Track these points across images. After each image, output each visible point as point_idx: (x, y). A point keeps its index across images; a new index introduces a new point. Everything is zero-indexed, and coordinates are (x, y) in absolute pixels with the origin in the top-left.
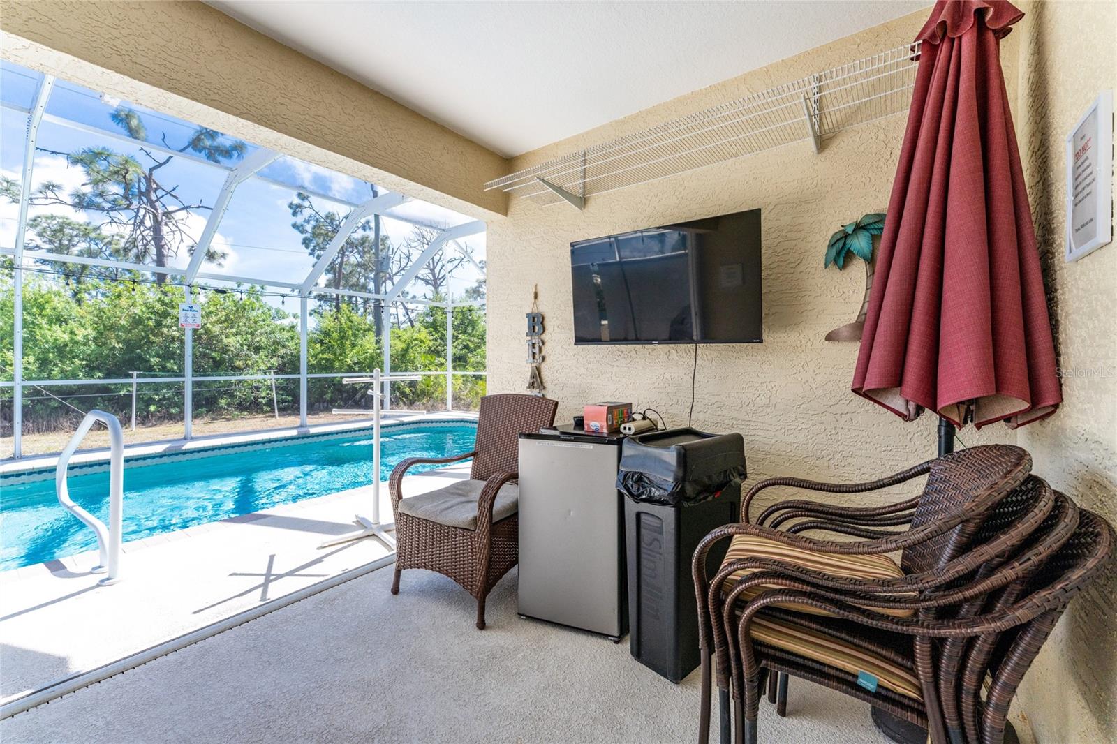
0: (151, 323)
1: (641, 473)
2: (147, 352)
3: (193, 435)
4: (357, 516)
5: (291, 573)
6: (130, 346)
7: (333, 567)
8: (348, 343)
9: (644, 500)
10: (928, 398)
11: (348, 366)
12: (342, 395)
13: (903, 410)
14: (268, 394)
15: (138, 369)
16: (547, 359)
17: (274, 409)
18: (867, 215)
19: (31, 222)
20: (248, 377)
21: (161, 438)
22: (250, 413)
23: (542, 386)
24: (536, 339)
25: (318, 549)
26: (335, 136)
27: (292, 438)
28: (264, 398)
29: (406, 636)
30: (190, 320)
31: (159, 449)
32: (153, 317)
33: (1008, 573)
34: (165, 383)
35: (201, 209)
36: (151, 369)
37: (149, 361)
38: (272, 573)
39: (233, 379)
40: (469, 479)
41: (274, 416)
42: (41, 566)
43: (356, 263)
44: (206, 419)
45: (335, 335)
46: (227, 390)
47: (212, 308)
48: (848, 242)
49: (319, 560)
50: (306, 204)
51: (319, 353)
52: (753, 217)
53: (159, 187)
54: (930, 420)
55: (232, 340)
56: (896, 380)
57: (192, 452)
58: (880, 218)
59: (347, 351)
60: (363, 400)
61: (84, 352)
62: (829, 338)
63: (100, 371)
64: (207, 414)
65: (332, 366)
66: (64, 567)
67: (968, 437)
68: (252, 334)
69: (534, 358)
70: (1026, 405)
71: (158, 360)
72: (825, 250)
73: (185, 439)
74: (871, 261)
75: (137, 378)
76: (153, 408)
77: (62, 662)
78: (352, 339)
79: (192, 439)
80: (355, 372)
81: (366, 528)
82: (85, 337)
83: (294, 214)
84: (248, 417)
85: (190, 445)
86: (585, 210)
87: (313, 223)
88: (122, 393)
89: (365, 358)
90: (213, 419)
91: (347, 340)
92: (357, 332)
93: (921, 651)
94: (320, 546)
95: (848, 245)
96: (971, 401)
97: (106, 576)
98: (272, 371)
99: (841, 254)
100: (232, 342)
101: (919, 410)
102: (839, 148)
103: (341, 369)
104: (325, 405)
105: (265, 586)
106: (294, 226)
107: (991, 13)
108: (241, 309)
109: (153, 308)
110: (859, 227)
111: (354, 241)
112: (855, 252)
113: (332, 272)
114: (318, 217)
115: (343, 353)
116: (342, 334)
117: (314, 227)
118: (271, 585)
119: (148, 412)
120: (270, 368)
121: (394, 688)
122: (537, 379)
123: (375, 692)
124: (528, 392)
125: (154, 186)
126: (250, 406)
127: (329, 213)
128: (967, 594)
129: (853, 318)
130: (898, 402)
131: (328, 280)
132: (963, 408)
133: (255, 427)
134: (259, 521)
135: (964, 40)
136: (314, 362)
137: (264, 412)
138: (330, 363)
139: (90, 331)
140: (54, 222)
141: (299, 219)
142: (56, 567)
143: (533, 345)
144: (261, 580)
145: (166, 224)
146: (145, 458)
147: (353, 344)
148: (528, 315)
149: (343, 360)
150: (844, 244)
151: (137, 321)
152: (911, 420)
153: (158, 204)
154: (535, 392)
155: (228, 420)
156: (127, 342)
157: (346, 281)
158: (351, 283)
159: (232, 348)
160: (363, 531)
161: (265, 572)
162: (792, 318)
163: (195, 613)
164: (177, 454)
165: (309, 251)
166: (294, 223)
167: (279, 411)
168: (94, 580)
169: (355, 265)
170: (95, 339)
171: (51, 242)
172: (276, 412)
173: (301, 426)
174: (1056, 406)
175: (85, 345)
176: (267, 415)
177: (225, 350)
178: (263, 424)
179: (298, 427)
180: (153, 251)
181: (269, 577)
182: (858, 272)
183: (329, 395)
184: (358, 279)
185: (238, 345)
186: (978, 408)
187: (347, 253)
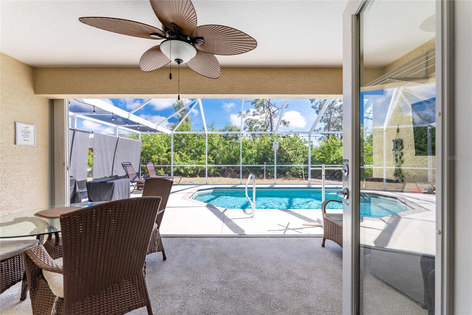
0: (269, 148)
2: (268, 157)
3: (277, 183)
4: (318, 218)
5: (293, 229)
6: (264, 155)
7: (305, 232)
8: (332, 151)
11: (332, 161)
12: (329, 173)
14: (301, 171)
15: (266, 162)
16: (404, 162)
17: (303, 177)
19: (245, 121)
20: (295, 165)
21: (270, 183)
22: (296, 178)
24: (398, 153)
25: (302, 225)
26: (302, 89)
27: (305, 188)
28: (300, 173)
29: (322, 260)
30: (276, 147)
31: (268, 186)
32: (269, 146)
34: (272, 166)
36: (269, 162)
37: (268, 159)
38: (288, 227)
39: (290, 166)
41: (303, 180)
42: (242, 210)
43: (338, 116)
44: (283, 179)
45: (326, 149)
46: (289, 169)
47: (285, 141)
49: (302, 228)
51: (320, 156)
53: (271, 104)
57: (276, 188)
59: (331, 155)
60: (338, 176)
61: (254, 157)
63: (258, 162)
64: (283, 177)
65: (325, 162)
66: (246, 211)
68: (296, 149)
69: (397, 161)
71: (270, 159)
73: (274, 184)
75: (266, 164)
76: (269, 174)
77: (243, 231)
78: (333, 150)
79: (276, 184)
80: (334, 164)
81: (320, 223)
82: (255, 152)
83: (312, 102)
84: (295, 179)
85: (276, 186)
87: (319, 104)
88: (262, 169)
89: (339, 158)
90: (285, 179)
91: (331, 150)
92: (335, 147)
94: (303, 224)
97: (252, 216)
98: (302, 163)
100: (290, 153)
103: (329, 162)
105: (285, 230)
106: (313, 107)
108: (293, 141)
109: (269, 143)
111: (336, 107)
113: (327, 122)
114: (321, 101)
115: (330, 156)
116: (329, 148)
117: (319, 106)
118: (287, 231)
119: (268, 175)
120: (302, 162)
121: (313, 271)
122: (398, 172)
123: (307, 270)
124: (393, 178)
126: (296, 175)
131: (325, 126)
133: (296, 183)
134: (289, 212)
136: (318, 160)
137: (300, 178)
138: (324, 160)
139: (256, 150)
140: (249, 120)
141: (314, 104)
142: (244, 211)
143: (396, 155)
144: (285, 228)
145: (273, 116)
146: (264, 188)
147: (334, 152)
148: (393, 141)
149: (329, 159)
151: (266, 147)
153: (271, 110)
154: (398, 178)
155: (289, 179)
156: (263, 154)
157: (333, 125)
158: (335, 125)
159: (290, 155)
160: (318, 223)
161: (286, 226)
163: (268, 231)
164: (272, 188)
166: (312, 106)
167: (305, 178)
168: (250, 216)
169: (337, 118)
170: (257, 153)
172: (304, 178)
173: (309, 184)
175: (255, 154)
176: (301, 179)
177: (288, 155)
178: (299, 182)
179: (307, 184)
180: (270, 125)
181: (287, 229)
184: (338, 123)
185: (292, 154)
187: (333, 113)
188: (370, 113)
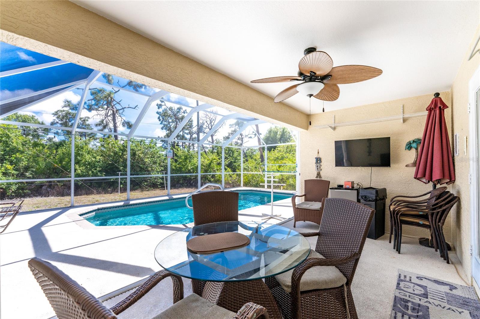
0: (120, 154)
1: (366, 196)
6: (114, 162)
8: (188, 161)
9: (367, 201)
10: (430, 179)
11: (189, 170)
13: (425, 182)
16: (322, 170)
18: (415, 139)
19: (55, 113)
22: (155, 188)
23: (320, 177)
32: (121, 152)
33: (443, 203)
34: (125, 178)
35: (129, 108)
36: (120, 171)
40: (304, 201)
41: (165, 189)
44: (140, 190)
45: (183, 158)
46: (145, 180)
48: (411, 144)
50: (163, 104)
51: (177, 165)
52: (388, 139)
53: (115, 101)
54: (431, 184)
55: (147, 160)
56: (424, 175)
58: (419, 140)
59: (188, 164)
60: (194, 183)
61: (99, 165)
62: (406, 166)
63: (106, 173)
67: (438, 186)
68: (154, 158)
69: (318, 170)
70: (449, 180)
72: (405, 146)
74: (417, 149)
75: (121, 175)
76: (122, 186)
78: (190, 159)
82: (100, 159)
83: (159, 108)
84: (154, 190)
86: (335, 131)
87: (165, 111)
88: (112, 180)
90: (142, 190)
92: (191, 157)
93: (430, 217)
95: (411, 146)
96: (439, 180)
99: (409, 147)
101: (429, 182)
102: (408, 122)
103: (185, 171)
104: (180, 185)
106: (157, 112)
107: (442, 107)
110: (414, 141)
112: (413, 147)
114: (167, 108)
115: (186, 165)
116: (186, 157)
117: (165, 113)
122: (319, 175)
124: (316, 179)
125: (113, 100)
126: (154, 185)
127: (170, 107)
128: (437, 206)
129: (412, 161)
130: (424, 180)
132: (437, 181)
135: (437, 111)
136: (175, 168)
138: (180, 169)
140: (64, 112)
141: (160, 110)
143: (318, 166)
147: (190, 161)
148: (316, 158)
150: (410, 145)
151: (116, 153)
152: (427, 184)
153: (114, 107)
154: (318, 179)
155: (147, 191)
159: (147, 163)
162: (397, 161)
165: (160, 122)
171: (62, 120)
172: (165, 187)
174: (455, 180)
175: (100, 162)
177: (145, 164)
182: (413, 151)
183: (182, 181)
185: (150, 162)
186: (441, 181)
187: (178, 123)
188: (206, 128)
